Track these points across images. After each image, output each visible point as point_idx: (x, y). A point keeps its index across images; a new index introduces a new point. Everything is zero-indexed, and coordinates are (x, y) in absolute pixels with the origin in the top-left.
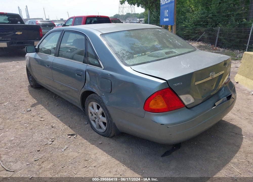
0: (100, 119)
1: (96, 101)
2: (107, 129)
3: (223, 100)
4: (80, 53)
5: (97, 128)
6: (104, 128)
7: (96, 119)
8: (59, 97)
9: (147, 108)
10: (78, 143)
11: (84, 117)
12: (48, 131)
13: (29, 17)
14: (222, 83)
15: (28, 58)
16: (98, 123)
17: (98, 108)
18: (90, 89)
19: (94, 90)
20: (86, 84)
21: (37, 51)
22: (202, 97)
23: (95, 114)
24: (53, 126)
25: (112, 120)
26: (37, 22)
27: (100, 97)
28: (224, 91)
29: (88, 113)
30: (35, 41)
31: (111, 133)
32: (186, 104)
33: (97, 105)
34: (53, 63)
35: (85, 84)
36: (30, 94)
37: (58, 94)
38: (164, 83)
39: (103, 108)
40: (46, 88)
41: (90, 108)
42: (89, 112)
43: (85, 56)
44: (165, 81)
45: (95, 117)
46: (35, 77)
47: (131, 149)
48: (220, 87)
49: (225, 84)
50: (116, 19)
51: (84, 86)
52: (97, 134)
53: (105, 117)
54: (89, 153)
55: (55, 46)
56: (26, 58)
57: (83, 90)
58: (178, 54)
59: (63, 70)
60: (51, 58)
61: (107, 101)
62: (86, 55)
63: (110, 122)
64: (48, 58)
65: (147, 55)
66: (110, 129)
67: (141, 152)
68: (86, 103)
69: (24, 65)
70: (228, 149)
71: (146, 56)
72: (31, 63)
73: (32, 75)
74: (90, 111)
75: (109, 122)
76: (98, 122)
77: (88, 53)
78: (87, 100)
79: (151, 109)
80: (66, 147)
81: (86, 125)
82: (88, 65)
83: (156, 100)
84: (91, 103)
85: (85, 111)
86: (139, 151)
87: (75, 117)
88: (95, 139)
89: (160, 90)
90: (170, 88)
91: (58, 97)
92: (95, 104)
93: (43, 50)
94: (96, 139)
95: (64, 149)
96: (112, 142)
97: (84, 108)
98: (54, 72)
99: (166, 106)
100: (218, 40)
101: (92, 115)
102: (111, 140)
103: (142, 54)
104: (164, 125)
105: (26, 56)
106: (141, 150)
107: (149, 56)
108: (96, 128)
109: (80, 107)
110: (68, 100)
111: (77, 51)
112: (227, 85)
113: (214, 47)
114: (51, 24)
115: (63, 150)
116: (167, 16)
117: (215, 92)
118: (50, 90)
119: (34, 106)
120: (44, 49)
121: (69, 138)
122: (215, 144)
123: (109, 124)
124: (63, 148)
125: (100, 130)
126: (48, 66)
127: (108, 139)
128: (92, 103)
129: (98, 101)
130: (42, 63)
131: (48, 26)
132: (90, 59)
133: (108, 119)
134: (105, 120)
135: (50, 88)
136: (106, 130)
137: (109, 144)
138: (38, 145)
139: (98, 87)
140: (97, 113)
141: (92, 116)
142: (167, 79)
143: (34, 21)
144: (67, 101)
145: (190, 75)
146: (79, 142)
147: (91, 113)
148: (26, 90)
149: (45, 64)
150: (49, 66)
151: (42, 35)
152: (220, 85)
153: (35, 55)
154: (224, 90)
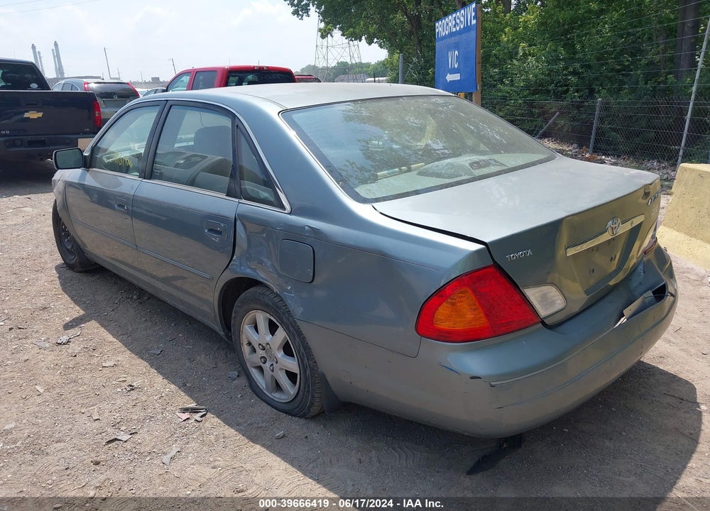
0: (277, 362)
1: (266, 308)
2: (301, 392)
3: (643, 302)
4: (216, 169)
5: (267, 389)
6: (290, 390)
7: (265, 363)
8: (151, 297)
9: (426, 326)
10: (212, 437)
11: (226, 356)
12: (118, 402)
13: (62, 73)
14: (638, 252)
15: (59, 186)
16: (272, 376)
17: (273, 328)
18: (247, 272)
19: (261, 276)
20: (235, 257)
21: (87, 163)
22: (587, 292)
23: (264, 349)
24: (133, 386)
25: (317, 366)
26: (86, 86)
27: (277, 295)
28: (642, 274)
29: (240, 345)
30: (79, 136)
31: (312, 404)
32: (543, 312)
33: (270, 319)
34: (137, 196)
35: (232, 256)
36: (64, 290)
37: (150, 290)
38: (478, 252)
39: (287, 329)
40: (114, 271)
41: (247, 330)
42: (245, 342)
43: (232, 176)
44: (481, 246)
45: (264, 357)
46: (82, 241)
47: (374, 452)
48: (634, 261)
49: (645, 252)
50: (309, 77)
51: (229, 264)
52: (269, 407)
53: (293, 356)
54: (248, 466)
55: (142, 151)
56: (54, 185)
57: (228, 276)
58: (506, 168)
59: (164, 219)
60: (130, 184)
61: (302, 309)
62: (235, 173)
63: (308, 372)
64: (120, 184)
65: (416, 172)
66: (308, 392)
67: (404, 462)
68: (233, 315)
69: (47, 207)
70: (664, 445)
71: (414, 173)
72: (70, 200)
73: (72, 233)
74: (247, 338)
75: (305, 371)
76: (273, 371)
77: (241, 167)
78: (240, 304)
79: (440, 330)
80: (175, 449)
81: (234, 382)
82: (244, 201)
83: (453, 304)
84: (250, 316)
85: (230, 338)
86: (400, 457)
87: (201, 358)
88: (264, 425)
89: (466, 274)
90: (496, 266)
91: (149, 299)
92: (262, 318)
93: (106, 161)
94: (267, 425)
95: (169, 456)
96: (316, 433)
97: (229, 329)
98: (138, 224)
99: (484, 320)
100: (597, 134)
101: (254, 350)
102: (312, 425)
103: (400, 170)
104: (480, 378)
105: (55, 181)
106: (405, 456)
107: (421, 174)
108: (265, 391)
109: (218, 327)
110: (181, 307)
111: (205, 163)
112: (651, 256)
113: (588, 152)
114: (126, 90)
115: (166, 459)
116: (456, 66)
117: (621, 276)
118: (126, 277)
119: (77, 326)
120: (108, 158)
121: (184, 420)
122: (624, 434)
123: (306, 380)
124: (165, 454)
125: (277, 396)
126: (119, 205)
127: (302, 421)
128: (252, 314)
129: (272, 308)
130: (102, 198)
131: (116, 98)
132: (248, 186)
133: (303, 362)
134: (292, 365)
135: (124, 270)
136: (296, 397)
137: (306, 437)
138: (89, 445)
139: (273, 266)
140: (268, 344)
141: (255, 355)
142: (487, 240)
143: (76, 83)
144: (175, 310)
145: (553, 228)
146: (215, 434)
147: (249, 344)
148: (53, 278)
149: (109, 201)
150: (123, 207)
151: (100, 120)
152: (633, 256)
153: (82, 177)
154: (644, 272)
